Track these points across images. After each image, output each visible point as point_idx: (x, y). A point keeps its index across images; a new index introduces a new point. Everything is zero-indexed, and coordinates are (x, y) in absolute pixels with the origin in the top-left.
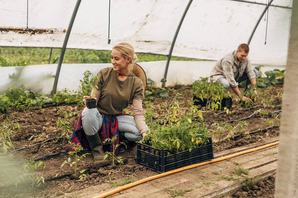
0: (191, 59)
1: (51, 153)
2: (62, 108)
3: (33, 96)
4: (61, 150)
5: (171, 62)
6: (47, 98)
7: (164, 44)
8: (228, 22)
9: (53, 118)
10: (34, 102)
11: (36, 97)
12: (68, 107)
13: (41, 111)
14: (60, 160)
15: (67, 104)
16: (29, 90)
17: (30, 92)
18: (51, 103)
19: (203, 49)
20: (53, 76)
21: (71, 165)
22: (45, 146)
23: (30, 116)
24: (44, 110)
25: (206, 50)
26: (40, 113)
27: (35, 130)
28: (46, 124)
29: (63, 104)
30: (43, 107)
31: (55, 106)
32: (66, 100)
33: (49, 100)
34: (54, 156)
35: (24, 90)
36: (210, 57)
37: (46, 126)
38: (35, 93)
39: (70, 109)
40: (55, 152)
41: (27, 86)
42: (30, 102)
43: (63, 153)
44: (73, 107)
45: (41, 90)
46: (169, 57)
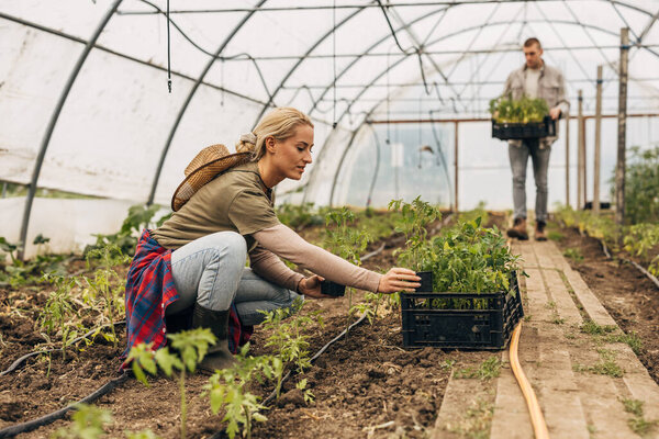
0: (71, 195)
5: (36, 200)
7: (24, 158)
8: (134, 111)
19: (90, 170)
25: (95, 174)
36: (100, 189)
46: (32, 189)
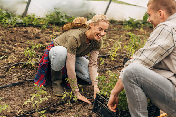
1: (17, 80)
2: (29, 29)
3: (8, 16)
4: (25, 77)
6: (19, 19)
9: (22, 38)
10: (9, 21)
11: (11, 17)
12: (34, 29)
13: (13, 29)
14: (23, 88)
15: (34, 26)
16: (6, 10)
17: (7, 13)
18: (22, 23)
20: (26, 2)
21: (34, 105)
22: (12, 70)
23: (4, 34)
24: (15, 29)
26: (12, 32)
27: (6, 50)
28: (16, 45)
29: (31, 25)
30: (15, 26)
31: (25, 26)
32: (33, 23)
33: (20, 21)
34: (19, 84)
35: (2, 10)
37: (15, 46)
38: (10, 14)
39: (35, 31)
40: (20, 79)
41: (5, 7)
42: (6, 22)
43: (27, 81)
44: (38, 29)
45: (16, 11)
